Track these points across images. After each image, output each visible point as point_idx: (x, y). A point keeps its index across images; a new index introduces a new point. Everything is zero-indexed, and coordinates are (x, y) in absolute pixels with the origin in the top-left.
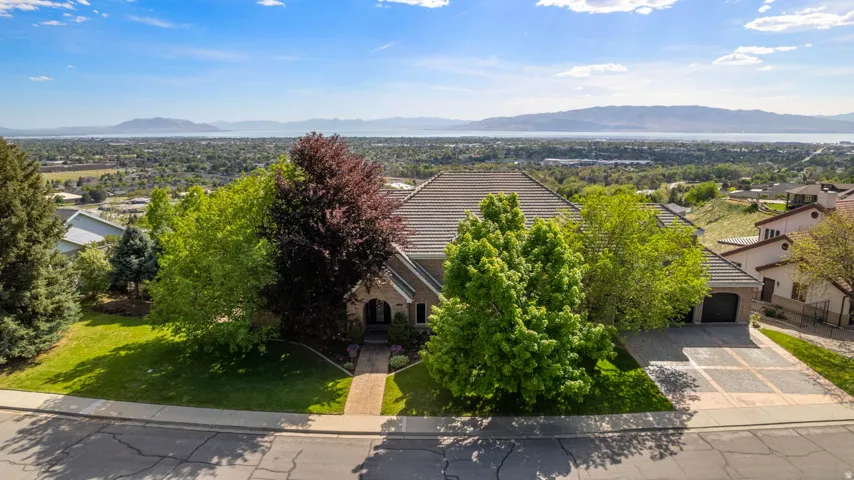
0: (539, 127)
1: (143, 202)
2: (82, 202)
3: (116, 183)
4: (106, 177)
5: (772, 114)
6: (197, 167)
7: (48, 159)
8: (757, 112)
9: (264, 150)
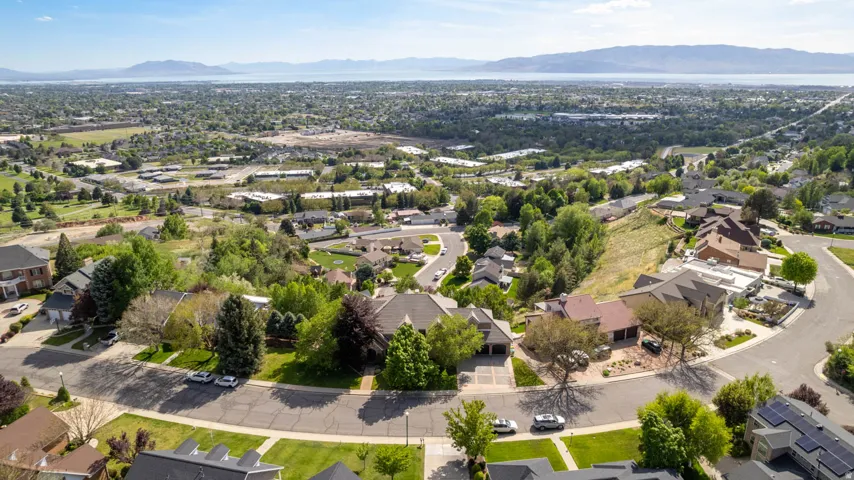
0: (556, 68)
1: (176, 170)
2: (121, 169)
3: (147, 146)
4: (136, 139)
5: (803, 53)
6: (218, 125)
7: (74, 114)
8: (788, 51)
9: (280, 102)
